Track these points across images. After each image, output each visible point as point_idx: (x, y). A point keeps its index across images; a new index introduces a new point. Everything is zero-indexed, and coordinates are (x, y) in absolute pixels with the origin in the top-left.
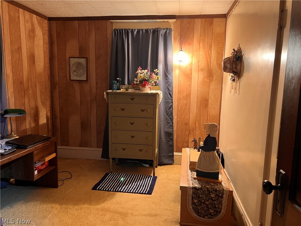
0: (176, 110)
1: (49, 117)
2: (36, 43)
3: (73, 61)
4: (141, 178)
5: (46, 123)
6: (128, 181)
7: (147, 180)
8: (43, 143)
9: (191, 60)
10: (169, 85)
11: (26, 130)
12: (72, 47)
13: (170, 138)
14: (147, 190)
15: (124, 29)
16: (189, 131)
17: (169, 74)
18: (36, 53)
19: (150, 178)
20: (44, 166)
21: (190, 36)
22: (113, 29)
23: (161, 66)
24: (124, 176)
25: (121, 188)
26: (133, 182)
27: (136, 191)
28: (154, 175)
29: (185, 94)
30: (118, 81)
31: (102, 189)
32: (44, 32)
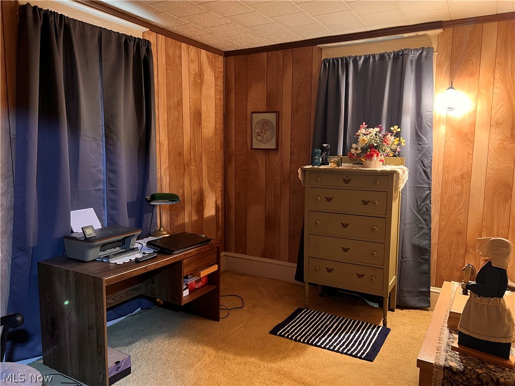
0: (438, 204)
1: (220, 207)
2: (204, 93)
3: (257, 118)
4: (358, 327)
5: (214, 216)
6: (333, 329)
7: (368, 332)
8: (198, 248)
9: (474, 105)
10: (424, 155)
11: (183, 225)
12: (257, 96)
13: (423, 259)
14: (365, 351)
15: (341, 58)
16: (466, 248)
17: (426, 134)
18: (204, 108)
19: (375, 329)
20: (200, 284)
21: (472, 59)
22: (322, 60)
23: (408, 120)
24: (328, 317)
25: (318, 339)
26: (342, 333)
27: (344, 349)
28: (385, 324)
29: (458, 173)
30: (324, 150)
31: (286, 336)
32: (216, 75)
